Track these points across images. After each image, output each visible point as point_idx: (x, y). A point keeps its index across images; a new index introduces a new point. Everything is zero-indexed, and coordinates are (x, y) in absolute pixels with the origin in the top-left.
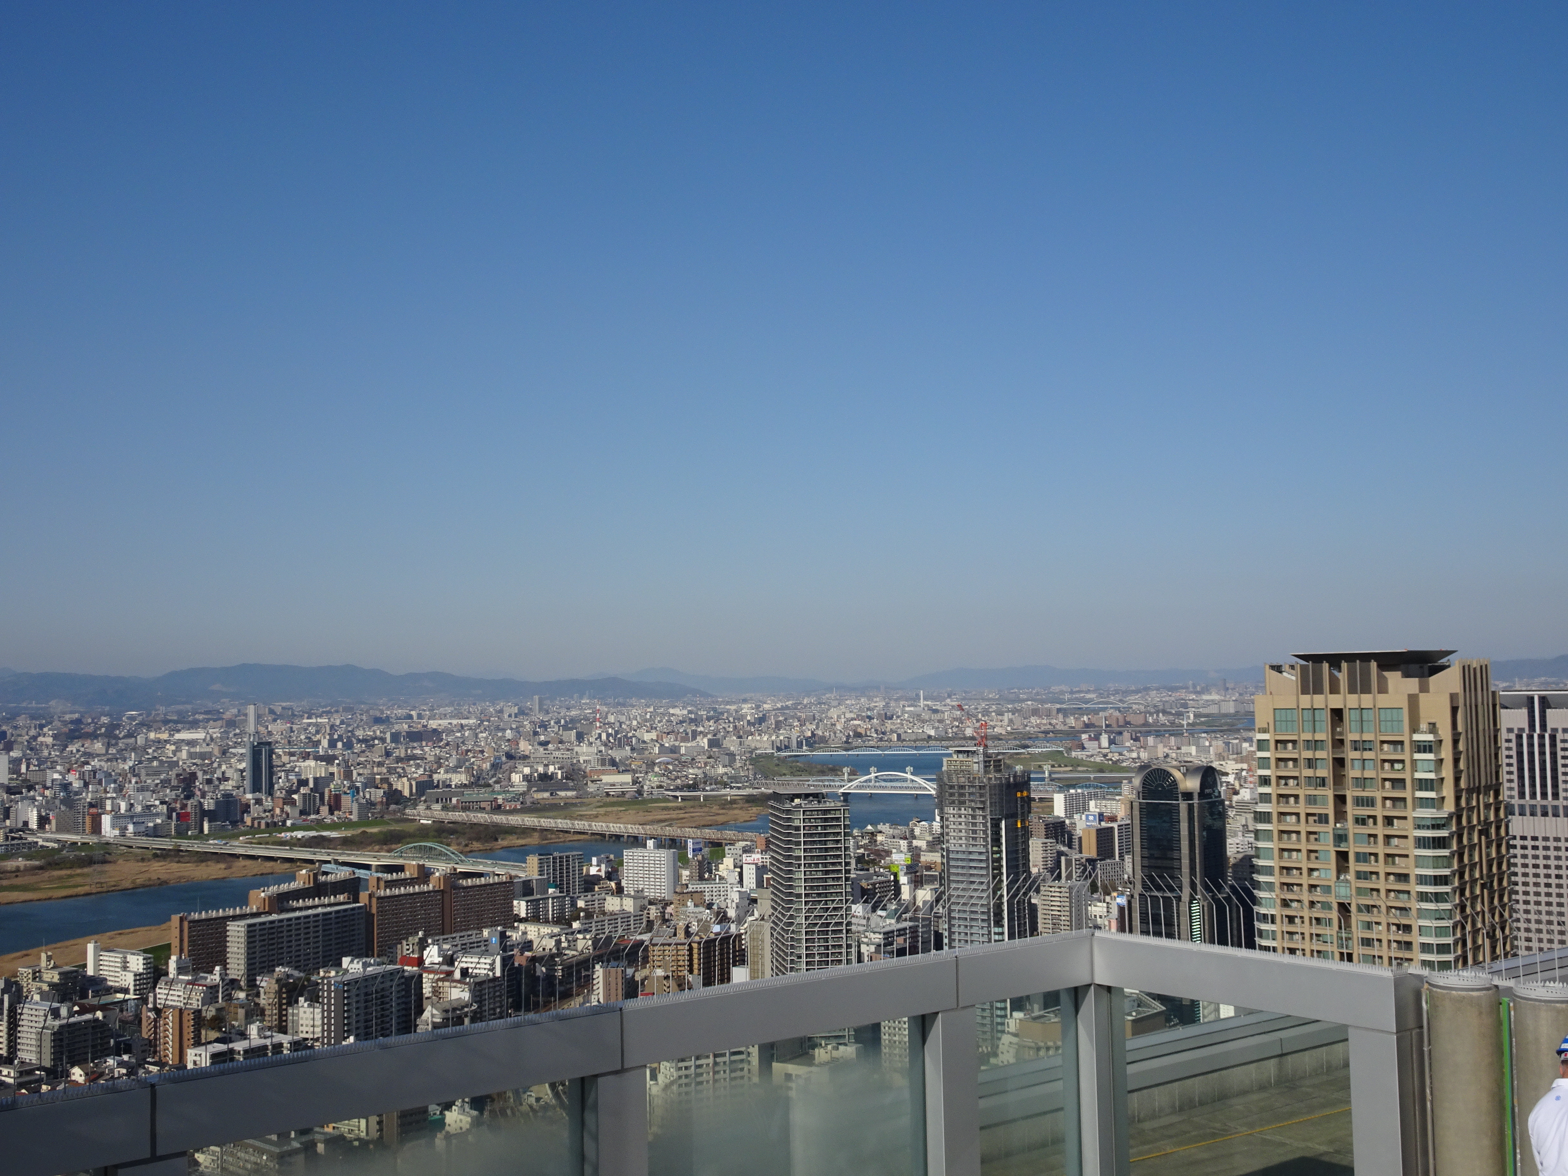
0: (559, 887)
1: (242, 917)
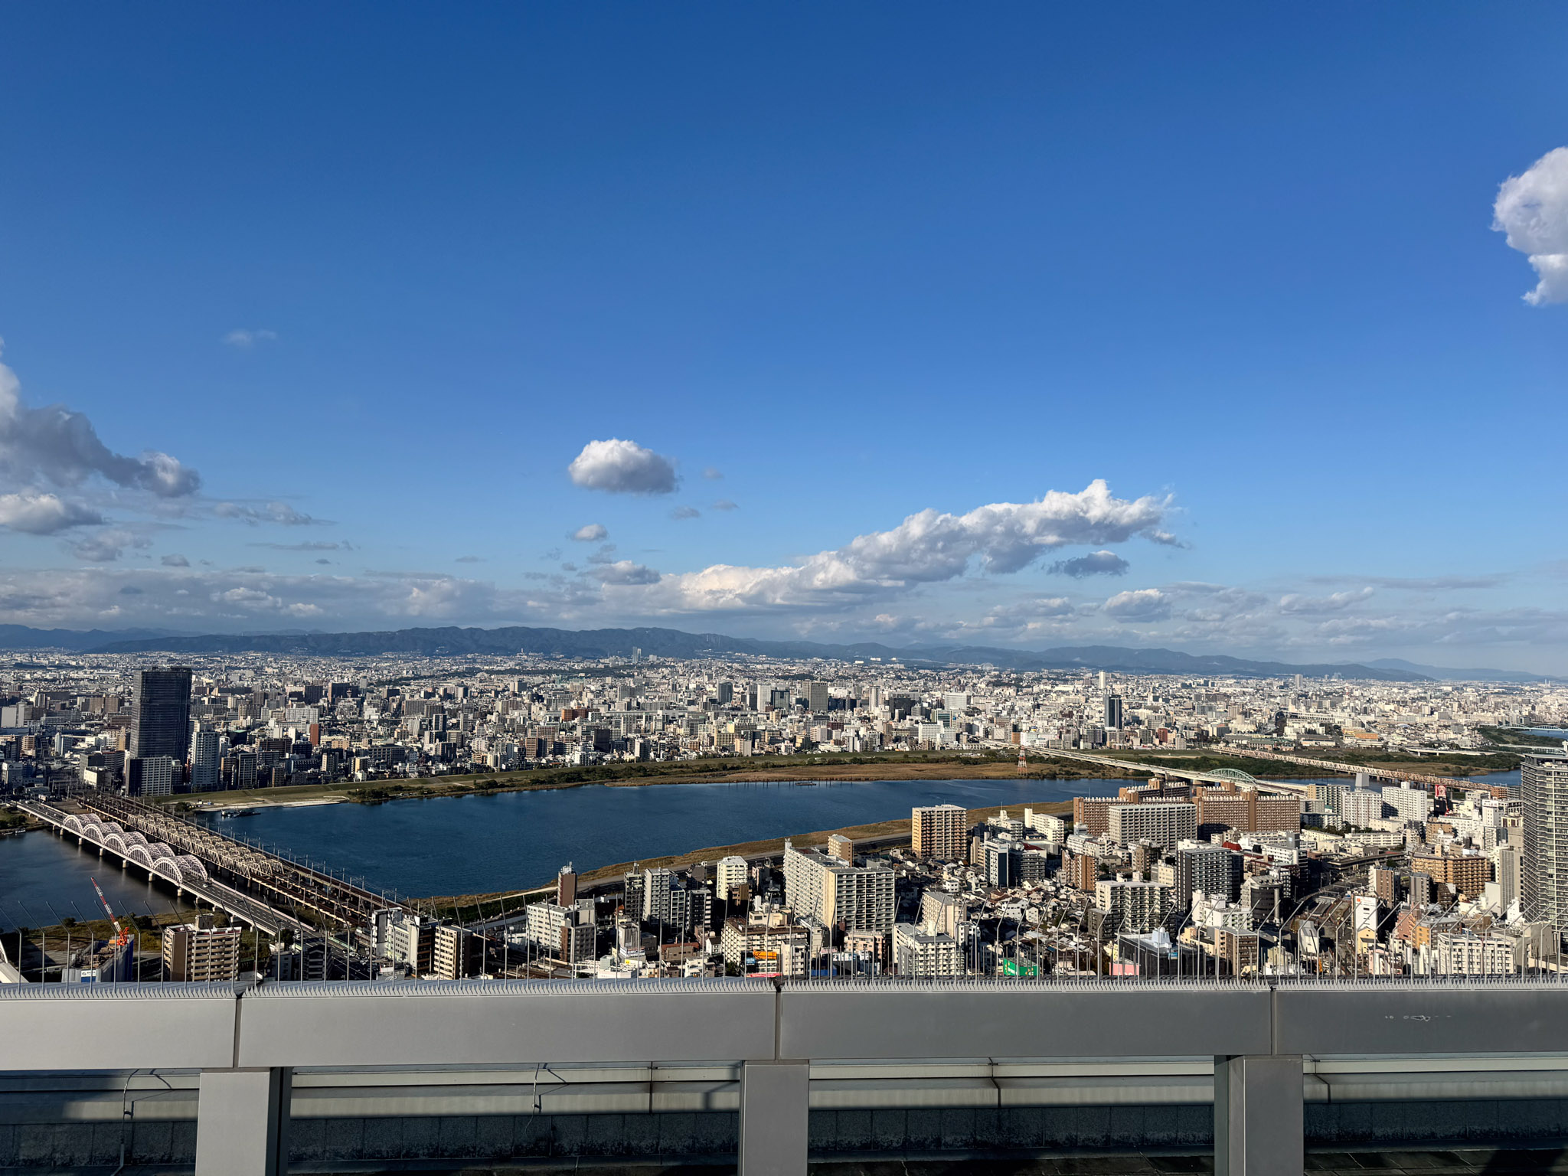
0: (1332, 807)
1: (1117, 803)
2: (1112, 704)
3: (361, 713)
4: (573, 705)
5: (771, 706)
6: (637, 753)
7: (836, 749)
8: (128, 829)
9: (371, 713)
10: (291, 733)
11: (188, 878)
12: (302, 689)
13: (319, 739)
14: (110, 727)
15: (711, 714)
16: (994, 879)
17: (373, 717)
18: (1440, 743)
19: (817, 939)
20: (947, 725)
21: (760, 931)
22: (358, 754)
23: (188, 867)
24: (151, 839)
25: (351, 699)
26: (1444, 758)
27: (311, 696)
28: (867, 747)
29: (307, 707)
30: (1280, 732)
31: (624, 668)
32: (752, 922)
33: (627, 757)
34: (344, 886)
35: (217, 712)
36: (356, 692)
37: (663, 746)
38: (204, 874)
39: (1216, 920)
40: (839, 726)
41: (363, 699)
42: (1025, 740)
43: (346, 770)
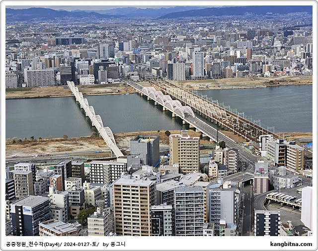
3: (273, 44)
9: (278, 44)
12: (246, 32)
13: (251, 56)
14: (164, 51)
17: (277, 46)
22: (267, 63)
23: (187, 112)
24: (174, 99)
25: (269, 37)
27: (249, 36)
29: (248, 41)
34: (251, 124)
35: (208, 44)
38: (193, 115)
41: (274, 38)
43: (261, 71)
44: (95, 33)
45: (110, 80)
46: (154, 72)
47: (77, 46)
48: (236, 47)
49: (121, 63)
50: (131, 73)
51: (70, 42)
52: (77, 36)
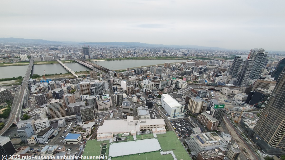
2: (188, 51)
4: (129, 51)
5: (150, 51)
6: (135, 56)
7: (157, 56)
8: (85, 63)
9: (108, 51)
10: (100, 53)
11: (92, 67)
12: (100, 48)
13: (103, 54)
15: (143, 52)
16: (172, 70)
18: (225, 56)
19: (153, 75)
20: (169, 54)
21: (148, 74)
24: (87, 64)
26: (225, 58)
28: (160, 56)
29: (101, 50)
30: (207, 55)
31: (134, 47)
32: (147, 73)
33: (134, 57)
35: (92, 51)
36: (106, 49)
37: (138, 56)
39: (195, 74)
40: (158, 54)
42: (178, 55)
43: (106, 57)
44: (61, 47)
45: (69, 59)
46: (80, 57)
47: (57, 50)
48: (99, 52)
49: (71, 55)
50: (74, 58)
51: (54, 49)
52: (56, 48)
